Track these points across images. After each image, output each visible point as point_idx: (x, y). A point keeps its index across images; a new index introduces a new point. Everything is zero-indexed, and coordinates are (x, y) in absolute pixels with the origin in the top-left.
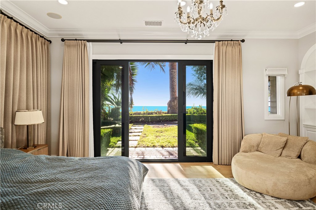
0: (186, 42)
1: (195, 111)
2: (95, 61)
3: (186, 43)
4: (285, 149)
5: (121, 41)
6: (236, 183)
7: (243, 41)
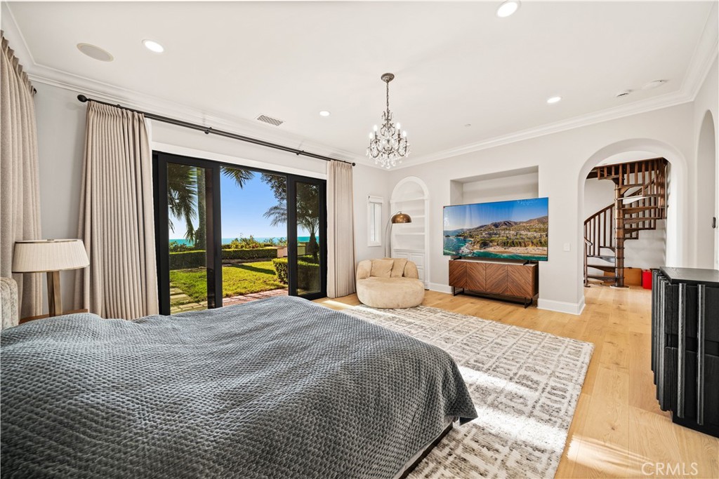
0: (299, 152)
1: (244, 244)
2: (156, 154)
3: (298, 154)
4: (393, 270)
5: (208, 130)
6: (368, 307)
7: (354, 164)
